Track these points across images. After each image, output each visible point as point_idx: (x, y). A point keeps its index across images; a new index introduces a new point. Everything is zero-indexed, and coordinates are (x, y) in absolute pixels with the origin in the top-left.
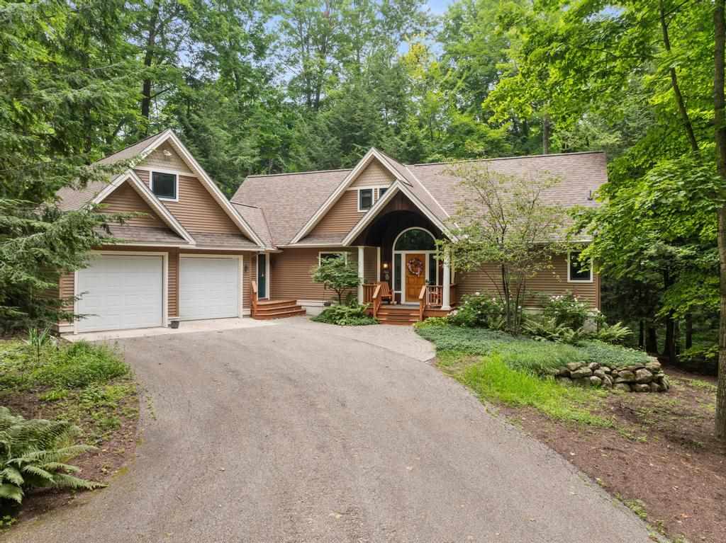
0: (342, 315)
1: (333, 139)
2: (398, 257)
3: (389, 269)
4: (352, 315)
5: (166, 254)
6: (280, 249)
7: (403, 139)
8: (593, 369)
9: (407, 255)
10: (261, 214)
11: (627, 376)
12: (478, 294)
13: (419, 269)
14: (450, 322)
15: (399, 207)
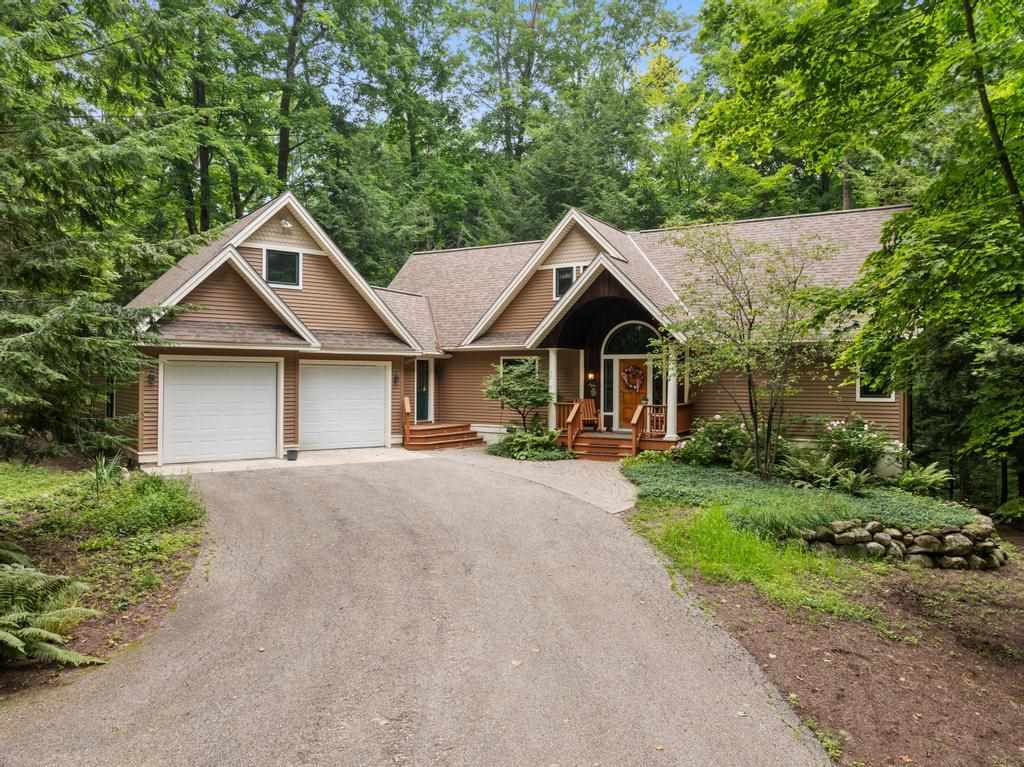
0: (522, 446)
1: (534, 198)
2: (609, 364)
3: (596, 381)
4: (536, 446)
5: (281, 360)
6: (447, 352)
7: (631, 195)
8: (872, 532)
9: (621, 361)
10: (425, 305)
11: (927, 544)
12: (718, 417)
13: (638, 381)
14: (675, 459)
15: (605, 292)
